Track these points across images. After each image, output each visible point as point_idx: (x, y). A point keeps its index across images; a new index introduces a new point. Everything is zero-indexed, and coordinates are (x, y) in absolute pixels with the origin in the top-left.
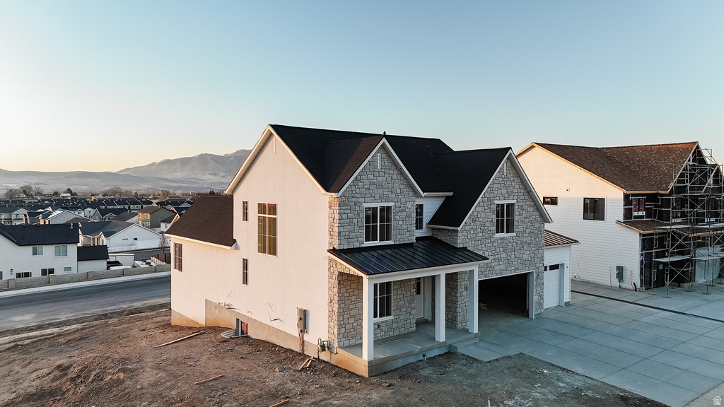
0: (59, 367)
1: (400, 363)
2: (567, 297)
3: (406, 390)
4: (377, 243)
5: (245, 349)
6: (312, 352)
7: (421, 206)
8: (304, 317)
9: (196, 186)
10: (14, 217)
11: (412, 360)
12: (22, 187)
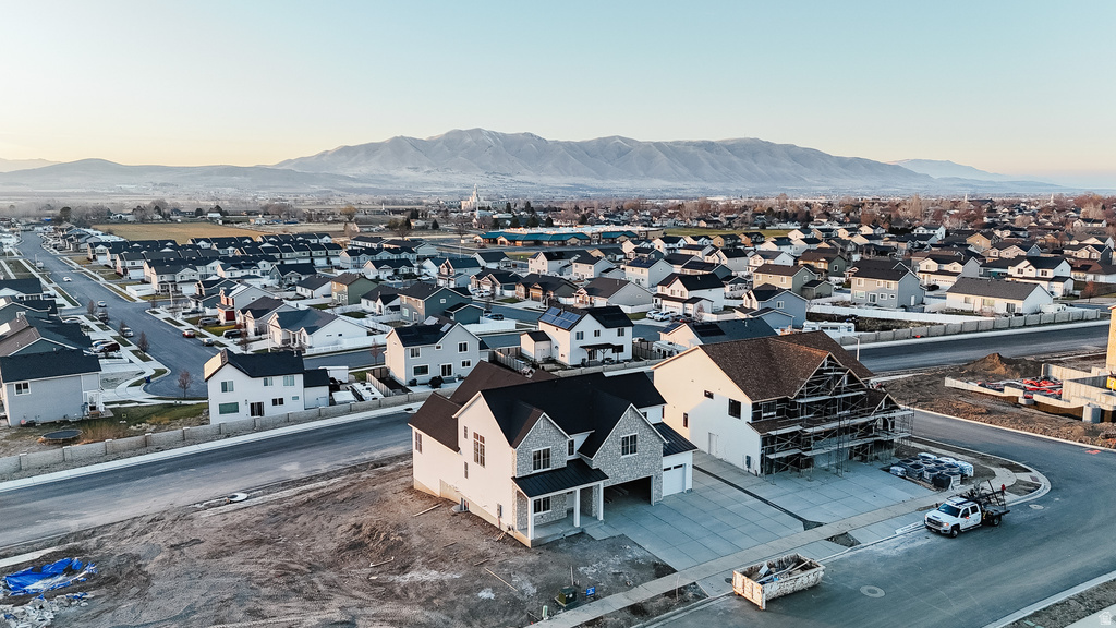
0: (355, 525)
1: (550, 540)
2: (689, 486)
3: (546, 556)
4: (542, 470)
5: (467, 523)
6: (505, 529)
7: (573, 441)
8: (500, 509)
9: (389, 187)
10: (178, 279)
11: (558, 538)
12: (153, 203)
